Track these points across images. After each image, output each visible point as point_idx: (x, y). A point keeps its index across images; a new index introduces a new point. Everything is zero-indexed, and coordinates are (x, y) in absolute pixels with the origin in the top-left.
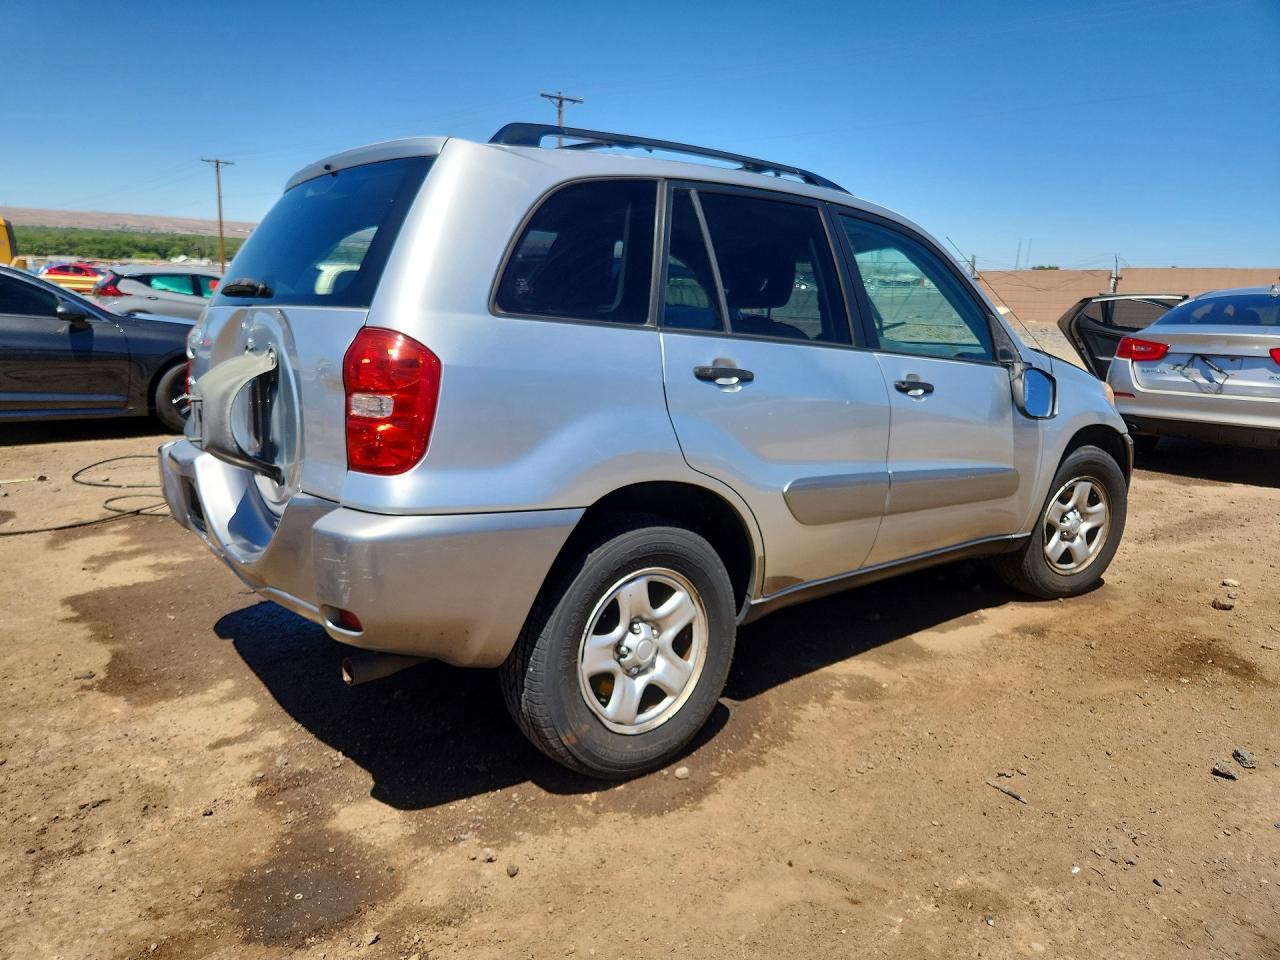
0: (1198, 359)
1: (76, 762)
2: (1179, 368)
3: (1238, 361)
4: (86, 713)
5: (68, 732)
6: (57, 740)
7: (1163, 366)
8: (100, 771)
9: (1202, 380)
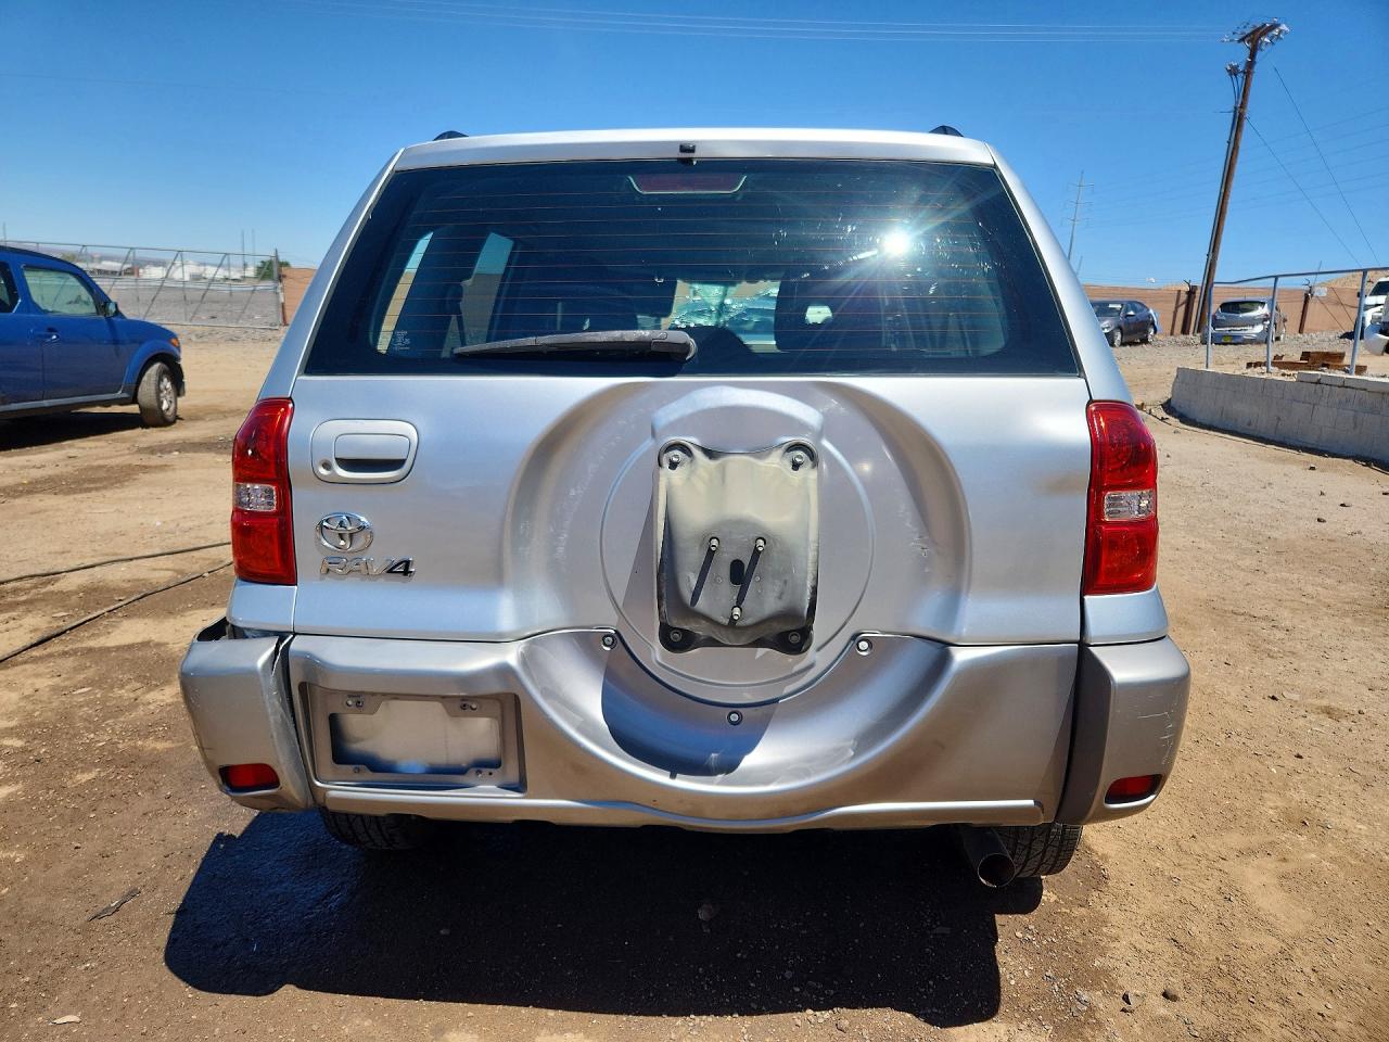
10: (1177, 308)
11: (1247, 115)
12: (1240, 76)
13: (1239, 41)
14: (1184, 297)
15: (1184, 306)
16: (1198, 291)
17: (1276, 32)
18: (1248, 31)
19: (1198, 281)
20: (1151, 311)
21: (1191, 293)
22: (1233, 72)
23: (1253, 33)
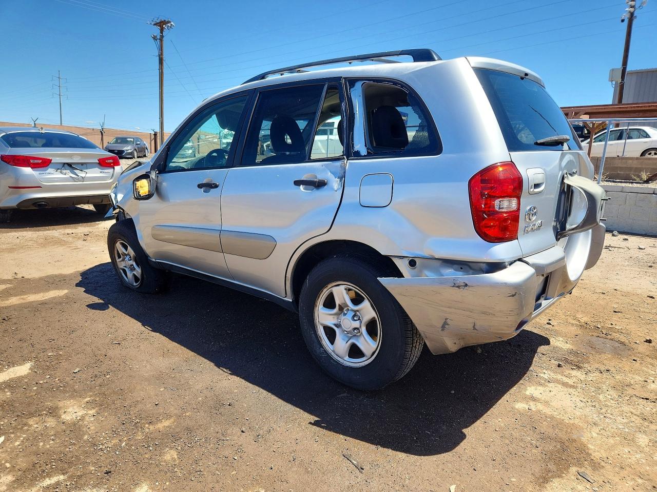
0: (66, 165)
1: (642, 422)
2: (59, 170)
3: (85, 165)
4: (613, 446)
5: (633, 440)
6: (643, 440)
7: (50, 170)
8: (633, 411)
9: (74, 176)
10: (151, 141)
11: (164, 59)
12: (158, 41)
13: (154, 25)
14: (153, 137)
15: (154, 141)
16: (158, 134)
17: (169, 25)
18: (158, 21)
19: (158, 130)
20: (145, 142)
21: (155, 135)
22: (155, 38)
23: (161, 22)
